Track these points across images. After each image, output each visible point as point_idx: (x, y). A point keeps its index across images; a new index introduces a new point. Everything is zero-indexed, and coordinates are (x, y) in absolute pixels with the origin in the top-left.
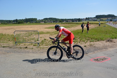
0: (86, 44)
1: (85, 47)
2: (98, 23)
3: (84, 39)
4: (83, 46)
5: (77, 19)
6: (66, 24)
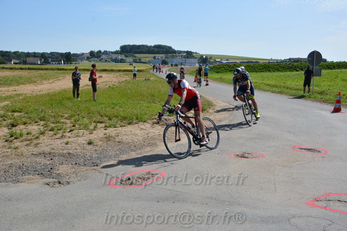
0: (92, 137)
1: (91, 146)
2: (131, 71)
3: (86, 121)
4: (84, 142)
5: (62, 55)
6: (21, 69)
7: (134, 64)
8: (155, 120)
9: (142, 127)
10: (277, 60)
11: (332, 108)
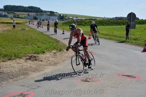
7: (14, 19)
8: (28, 57)
9: (19, 61)
10: (108, 18)
11: (142, 49)
